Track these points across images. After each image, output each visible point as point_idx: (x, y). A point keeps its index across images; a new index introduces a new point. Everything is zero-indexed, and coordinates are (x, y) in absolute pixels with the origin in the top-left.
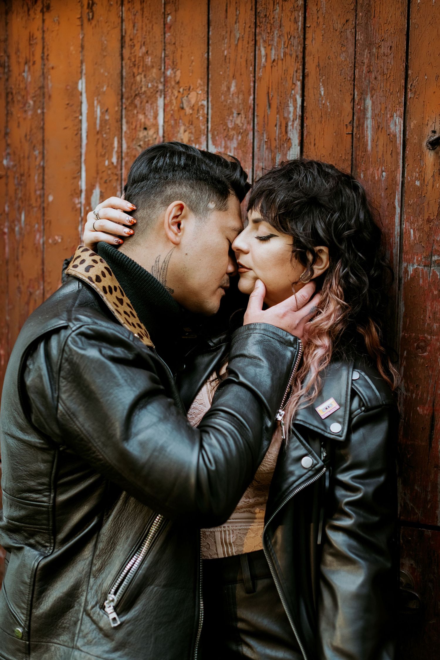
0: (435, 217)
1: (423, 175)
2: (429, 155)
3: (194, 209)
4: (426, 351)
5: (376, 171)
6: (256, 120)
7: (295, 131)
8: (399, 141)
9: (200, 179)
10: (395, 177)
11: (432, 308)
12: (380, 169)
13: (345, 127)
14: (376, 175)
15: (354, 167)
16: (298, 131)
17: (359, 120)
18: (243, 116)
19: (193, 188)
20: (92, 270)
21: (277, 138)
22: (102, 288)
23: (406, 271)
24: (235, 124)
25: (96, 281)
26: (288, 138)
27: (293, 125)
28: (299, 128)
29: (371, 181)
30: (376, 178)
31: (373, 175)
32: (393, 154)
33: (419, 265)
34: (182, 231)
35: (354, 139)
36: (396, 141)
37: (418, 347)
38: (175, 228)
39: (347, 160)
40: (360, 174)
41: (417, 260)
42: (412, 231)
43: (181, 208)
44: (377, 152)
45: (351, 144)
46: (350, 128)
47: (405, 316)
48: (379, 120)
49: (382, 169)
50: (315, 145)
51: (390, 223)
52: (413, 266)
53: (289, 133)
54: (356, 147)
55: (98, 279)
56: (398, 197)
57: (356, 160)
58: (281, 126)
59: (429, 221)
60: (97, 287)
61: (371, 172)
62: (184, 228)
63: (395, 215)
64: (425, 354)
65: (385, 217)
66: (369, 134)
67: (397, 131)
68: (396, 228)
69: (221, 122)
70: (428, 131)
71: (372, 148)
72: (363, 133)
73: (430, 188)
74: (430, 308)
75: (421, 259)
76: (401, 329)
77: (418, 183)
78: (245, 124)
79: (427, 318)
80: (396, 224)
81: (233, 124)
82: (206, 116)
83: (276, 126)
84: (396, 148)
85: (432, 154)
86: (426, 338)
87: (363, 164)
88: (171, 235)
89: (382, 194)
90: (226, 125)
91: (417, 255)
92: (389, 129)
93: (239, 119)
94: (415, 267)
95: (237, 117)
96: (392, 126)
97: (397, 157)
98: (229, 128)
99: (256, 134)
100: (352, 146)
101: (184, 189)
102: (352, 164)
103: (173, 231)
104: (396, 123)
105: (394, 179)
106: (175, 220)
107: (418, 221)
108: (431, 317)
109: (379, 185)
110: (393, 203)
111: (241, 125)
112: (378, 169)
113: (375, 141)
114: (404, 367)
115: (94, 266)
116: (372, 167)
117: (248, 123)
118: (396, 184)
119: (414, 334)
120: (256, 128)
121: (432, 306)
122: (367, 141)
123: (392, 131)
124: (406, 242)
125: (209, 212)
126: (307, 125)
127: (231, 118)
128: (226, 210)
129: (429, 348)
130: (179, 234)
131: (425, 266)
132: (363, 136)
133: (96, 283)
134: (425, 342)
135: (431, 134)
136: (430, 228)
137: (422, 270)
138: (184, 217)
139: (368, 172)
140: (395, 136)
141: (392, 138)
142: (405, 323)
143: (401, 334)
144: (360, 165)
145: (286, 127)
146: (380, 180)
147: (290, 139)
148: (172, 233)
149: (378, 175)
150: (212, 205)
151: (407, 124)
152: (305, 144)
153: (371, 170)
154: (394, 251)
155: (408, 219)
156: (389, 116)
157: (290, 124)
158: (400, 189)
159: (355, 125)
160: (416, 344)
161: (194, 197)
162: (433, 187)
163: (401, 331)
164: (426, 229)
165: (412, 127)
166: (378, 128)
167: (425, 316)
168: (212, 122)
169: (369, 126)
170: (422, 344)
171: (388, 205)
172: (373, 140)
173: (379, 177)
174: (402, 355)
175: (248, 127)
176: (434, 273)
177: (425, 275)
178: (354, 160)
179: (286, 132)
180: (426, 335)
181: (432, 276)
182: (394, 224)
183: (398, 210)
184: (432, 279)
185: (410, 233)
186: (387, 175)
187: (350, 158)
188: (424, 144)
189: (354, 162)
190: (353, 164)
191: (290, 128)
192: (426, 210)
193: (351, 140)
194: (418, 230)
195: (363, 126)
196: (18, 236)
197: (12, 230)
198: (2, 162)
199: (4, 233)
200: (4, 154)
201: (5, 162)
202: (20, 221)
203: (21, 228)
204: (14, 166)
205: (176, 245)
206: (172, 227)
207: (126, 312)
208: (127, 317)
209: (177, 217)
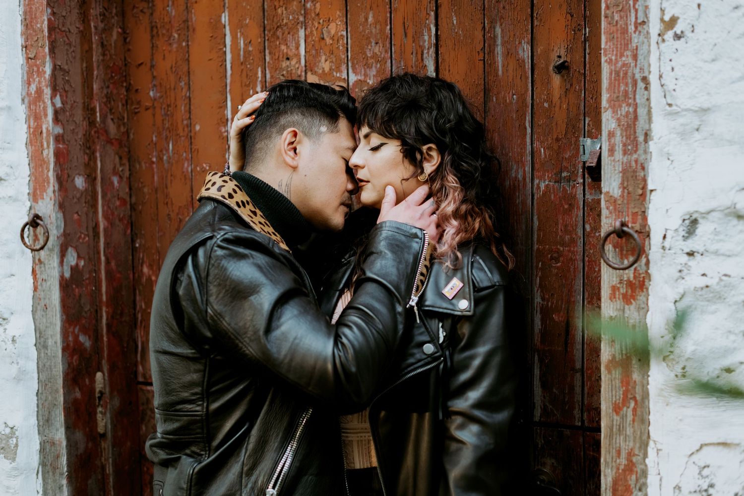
0: (563, 136)
1: (551, 97)
2: (556, 79)
3: (307, 134)
4: (559, 262)
5: (507, 94)
6: (393, 49)
7: (430, 59)
8: (528, 66)
9: (310, 106)
10: (525, 100)
11: (563, 221)
12: (511, 93)
13: (477, 54)
14: (507, 98)
15: (487, 91)
16: (433, 58)
17: (489, 46)
18: (381, 45)
19: (304, 115)
20: (223, 189)
21: (414, 65)
22: (235, 204)
23: (539, 188)
24: (373, 52)
26: (424, 65)
27: (428, 53)
28: (434, 55)
29: (503, 104)
30: (508, 101)
31: (504, 98)
32: (523, 78)
33: (550, 181)
34: (298, 155)
35: (486, 65)
36: (525, 66)
37: (552, 258)
38: (292, 153)
39: (480, 84)
40: (493, 97)
41: (548, 176)
42: (542, 150)
43: (295, 134)
44: (508, 76)
45: (483, 70)
46: (482, 54)
47: (539, 229)
48: (509, 47)
50: (449, 71)
51: (522, 143)
52: (544, 182)
53: (425, 60)
54: (488, 73)
55: (231, 196)
56: (528, 118)
57: (488, 84)
58: (417, 53)
59: (558, 140)
60: (231, 203)
61: (502, 96)
62: (300, 153)
63: (526, 135)
64: (559, 265)
65: (517, 138)
66: (500, 59)
67: (525, 56)
68: (528, 147)
69: (360, 51)
70: (554, 56)
71: (503, 73)
72: (494, 59)
73: (557, 109)
74: (561, 221)
75: (552, 175)
76: (536, 242)
77: (546, 105)
78: (383, 53)
79: (559, 230)
80: (528, 144)
81: (372, 52)
82: (346, 46)
83: (412, 54)
84: (525, 73)
85: (559, 78)
86: (559, 249)
87: (495, 88)
88: (289, 160)
89: (513, 116)
90: (365, 53)
91: (548, 172)
92: (518, 54)
93: (377, 48)
94: (547, 183)
95: (375, 46)
96: (520, 52)
97: (526, 81)
98: (368, 57)
99: (394, 62)
100: (484, 71)
101: (296, 117)
102: (485, 88)
103: (290, 156)
104: (524, 49)
105: (524, 101)
106: (291, 146)
107: (547, 140)
108: (563, 229)
109: (510, 108)
110: (524, 124)
111: (379, 54)
112: (509, 92)
113: (506, 66)
114: (540, 278)
115: (225, 186)
116: (503, 90)
117: (386, 51)
118: (526, 106)
119: (547, 246)
120: (393, 56)
121: (563, 219)
122: (498, 67)
123: (520, 57)
124: (537, 160)
125: (322, 136)
126: (441, 53)
127: (370, 47)
128: (338, 132)
129: (561, 259)
130: (296, 158)
131: (555, 182)
132: (494, 62)
133: (229, 199)
134: (558, 253)
135: (556, 59)
136: (559, 146)
137: (553, 186)
138: (299, 143)
139: (500, 96)
140: (524, 61)
141: (521, 63)
142: (539, 236)
143: (536, 247)
144: (492, 89)
145: (422, 54)
146: (511, 103)
147: (426, 66)
148: (289, 158)
149: (509, 98)
150: (324, 129)
151: (535, 50)
152: (441, 71)
153: (503, 93)
154: (527, 169)
155: (538, 139)
156: (517, 43)
157: (425, 52)
158: (530, 111)
159: (486, 52)
160: (549, 256)
161: (306, 123)
162: (560, 109)
163: (535, 244)
164: (556, 147)
165: (539, 53)
166: (508, 54)
167: (557, 229)
168: (352, 51)
169: (499, 53)
170: (555, 255)
171: (520, 126)
172: (503, 66)
173: (510, 100)
174: (537, 266)
175: (386, 56)
176: (564, 188)
177: (555, 190)
178: (486, 84)
179: (422, 60)
180: (558, 247)
181: (563, 191)
182: (525, 144)
183: (529, 130)
184: (562, 194)
185: (540, 152)
186: (518, 98)
187: (483, 83)
188: (551, 68)
189: (487, 86)
191: (425, 55)
192: (554, 129)
193: (483, 66)
194: (547, 148)
195: (493, 53)
196: (166, 165)
197: (160, 159)
198: (149, 93)
199: (153, 163)
200: (150, 86)
201: (151, 94)
202: (167, 150)
203: (169, 157)
204: (161, 97)
205: (295, 168)
206: (289, 152)
207: (260, 223)
208: (262, 226)
209: (292, 143)
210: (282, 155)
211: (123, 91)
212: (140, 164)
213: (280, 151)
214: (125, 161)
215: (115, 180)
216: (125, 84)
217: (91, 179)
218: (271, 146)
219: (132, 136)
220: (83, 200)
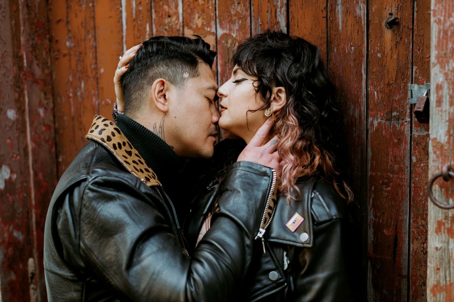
0: (394, 82)
1: (383, 48)
2: (388, 33)
3: (173, 81)
4: (389, 186)
5: (346, 46)
6: (252, 8)
7: (282, 16)
8: (364, 22)
10: (361, 51)
11: (393, 153)
12: (349, 45)
13: (321, 12)
14: (346, 49)
15: (329, 43)
16: (285, 16)
17: (331, 6)
18: (242, 5)
20: (104, 132)
21: (269, 22)
22: (112, 146)
23: (372, 124)
24: (236, 11)
25: (108, 140)
26: (277, 21)
27: (280, 11)
28: (285, 13)
29: (343, 54)
30: (347, 51)
31: (344, 49)
32: (359, 32)
33: (382, 119)
34: (168, 100)
35: (329, 21)
36: (361, 22)
37: (383, 183)
38: (162, 100)
39: (324, 38)
40: (334, 48)
41: (380, 115)
42: (376, 93)
43: (163, 84)
44: (347, 31)
45: (326, 25)
46: (325, 12)
47: (372, 159)
48: (348, 6)
49: (351, 44)
50: (298, 26)
51: (358, 87)
52: (377, 120)
53: (278, 17)
54: (330, 28)
55: (109, 139)
56: (364, 66)
57: (330, 38)
58: (271, 12)
59: (389, 85)
60: (109, 145)
61: (342, 47)
62: (168, 98)
63: (362, 80)
64: (389, 189)
65: (354, 82)
66: (340, 17)
67: (362, 14)
68: (363, 90)
69: (226, 10)
70: (386, 14)
71: (343, 28)
72: (335, 16)
73: (388, 59)
74: (391, 153)
75: (384, 115)
76: (369, 170)
77: (379, 55)
78: (244, 12)
79: (390, 161)
80: (363, 88)
81: (235, 11)
82: (214, 6)
83: (267, 12)
84: (362, 28)
85: (390, 32)
86: (389, 176)
87: (336, 41)
88: (160, 106)
89: (351, 64)
90: (229, 12)
91: (380, 111)
92: (356, 12)
93: (239, 7)
94: (379, 121)
95: (238, 6)
96: (358, 10)
97: (362, 35)
98: (232, 15)
99: (253, 19)
100: (327, 27)
103: (161, 103)
104: (360, 8)
105: (360, 52)
106: (160, 94)
107: (380, 85)
108: (392, 159)
109: (348, 57)
110: (361, 71)
111: (241, 12)
112: (348, 44)
113: (345, 22)
114: (373, 199)
115: (105, 129)
116: (343, 43)
117: (246, 10)
118: (362, 56)
119: (379, 173)
120: (252, 14)
121: (393, 151)
122: (339, 23)
123: (357, 14)
124: (371, 102)
126: (291, 11)
127: (233, 7)
128: (198, 75)
129: (391, 184)
130: (166, 104)
131: (386, 120)
132: (335, 19)
133: (107, 142)
134: (388, 179)
135: (388, 16)
136: (390, 90)
137: (385, 123)
138: (167, 90)
139: (340, 47)
140: (360, 18)
141: (358, 20)
142: (372, 164)
143: (369, 173)
144: (333, 41)
145: (276, 12)
146: (349, 53)
147: (279, 22)
148: (160, 104)
149: (348, 49)
150: (186, 75)
151: (370, 9)
152: (291, 26)
153: (342, 45)
154: (362, 109)
155: (372, 84)
156: (355, 2)
157: (278, 10)
158: (365, 60)
159: (329, 10)
160: (381, 181)
162: (391, 58)
163: (369, 171)
164: (387, 91)
165: (373, 11)
166: (347, 12)
167: (388, 159)
168: (219, 10)
169: (340, 11)
170: (386, 181)
171: (356, 72)
172: (343, 22)
173: (348, 51)
174: (371, 189)
175: (247, 14)
176: (394, 126)
177: (387, 127)
178: (329, 37)
179: (276, 17)
180: (389, 174)
181: (392, 128)
182: (361, 88)
183: (364, 77)
184: (392, 131)
185: (374, 94)
186: (355, 49)
187: (326, 36)
188: (384, 24)
189: (329, 39)
190: (328, 41)
191: (278, 13)
192: (386, 76)
193: (326, 22)
194: (381, 92)
195: (335, 11)
196: (80, 100)
197: (75, 94)
198: (65, 44)
199: (70, 97)
200: (67, 37)
201: (68, 44)
202: (80, 88)
203: (82, 94)
204: (75, 46)
205: (166, 113)
206: (159, 100)
207: (134, 162)
208: (135, 165)
209: (162, 91)
210: (154, 102)
211: (47, 42)
212: (61, 98)
213: (152, 99)
214: (49, 96)
215: (41, 111)
216: (48, 36)
217: (20, 111)
218: (144, 96)
219: (54, 77)
220: (15, 127)
